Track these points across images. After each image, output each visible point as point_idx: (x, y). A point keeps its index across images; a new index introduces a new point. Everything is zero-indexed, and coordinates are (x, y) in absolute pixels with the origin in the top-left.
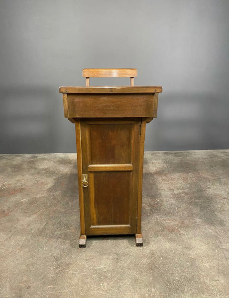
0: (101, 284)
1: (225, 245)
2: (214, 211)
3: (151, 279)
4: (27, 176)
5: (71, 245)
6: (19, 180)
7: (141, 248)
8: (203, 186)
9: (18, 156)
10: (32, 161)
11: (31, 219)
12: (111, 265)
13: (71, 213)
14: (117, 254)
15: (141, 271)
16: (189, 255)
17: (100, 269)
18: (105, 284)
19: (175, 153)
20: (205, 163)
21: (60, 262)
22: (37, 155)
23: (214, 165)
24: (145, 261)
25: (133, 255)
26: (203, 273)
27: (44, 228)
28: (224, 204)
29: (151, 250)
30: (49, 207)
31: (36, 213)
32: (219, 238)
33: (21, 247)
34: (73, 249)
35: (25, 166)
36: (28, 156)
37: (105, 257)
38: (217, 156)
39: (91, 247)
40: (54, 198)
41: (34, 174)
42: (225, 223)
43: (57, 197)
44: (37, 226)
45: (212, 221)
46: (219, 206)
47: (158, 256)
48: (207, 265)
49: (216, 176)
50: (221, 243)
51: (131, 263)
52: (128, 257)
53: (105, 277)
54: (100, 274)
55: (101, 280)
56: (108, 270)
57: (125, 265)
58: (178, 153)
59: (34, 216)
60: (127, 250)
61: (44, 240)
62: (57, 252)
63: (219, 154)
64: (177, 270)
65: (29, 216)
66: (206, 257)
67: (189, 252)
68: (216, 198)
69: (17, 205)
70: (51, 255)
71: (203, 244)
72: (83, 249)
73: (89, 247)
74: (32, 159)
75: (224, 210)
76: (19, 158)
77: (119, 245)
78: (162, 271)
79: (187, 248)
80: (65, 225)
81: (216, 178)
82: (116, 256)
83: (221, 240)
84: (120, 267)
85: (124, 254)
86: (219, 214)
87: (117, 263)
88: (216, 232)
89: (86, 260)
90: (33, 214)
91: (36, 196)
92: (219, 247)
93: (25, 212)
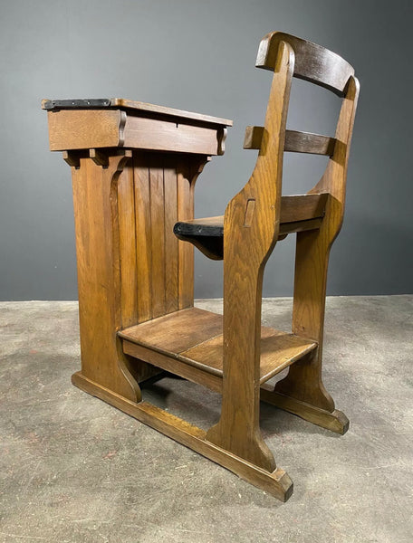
1: (386, 461)
2: (357, 396)
12: (112, 514)
13: (38, 404)
14: (132, 490)
15: (187, 527)
17: (80, 526)
23: (352, 319)
24: (197, 502)
25: (171, 489)
29: (214, 478)
37: (99, 496)
38: (357, 305)
40: (8, 378)
42: (382, 417)
43: (13, 375)
47: (231, 490)
48: (348, 506)
49: (357, 337)
50: (376, 456)
51: (164, 507)
52: (158, 493)
54: (79, 536)
56: (103, 528)
57: (149, 512)
60: (160, 477)
64: (277, 521)
66: (343, 488)
67: (304, 479)
68: (360, 373)
71: (337, 461)
75: (378, 394)
78: (240, 524)
79: (300, 470)
80: (18, 429)
82: (127, 494)
83: (376, 452)
84: (134, 518)
85: (149, 488)
86: (368, 401)
87: (128, 508)
88: (364, 436)
89: (51, 505)
92: (374, 466)
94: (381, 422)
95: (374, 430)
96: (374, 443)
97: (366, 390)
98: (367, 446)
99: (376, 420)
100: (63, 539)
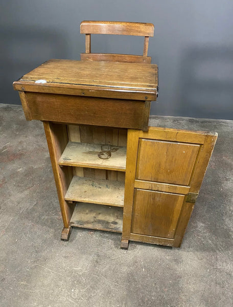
0: (73, 290)
1: (221, 264)
2: (223, 215)
3: (125, 293)
4: (30, 137)
5: (55, 235)
6: (21, 143)
7: (125, 251)
8: (221, 176)
11: (22, 195)
12: (88, 268)
14: (98, 256)
15: (117, 282)
16: (176, 270)
17: (76, 271)
18: (77, 291)
19: (202, 122)
21: (39, 254)
24: (125, 269)
25: (114, 259)
26: (184, 297)
27: (33, 209)
29: (135, 257)
30: (44, 182)
31: (29, 188)
32: (217, 253)
33: (6, 230)
34: (55, 241)
37: (84, 256)
39: (74, 241)
41: (38, 135)
42: (230, 233)
44: (27, 206)
45: (217, 229)
47: (141, 265)
48: (191, 287)
50: (217, 260)
51: (110, 269)
52: (108, 260)
53: (79, 282)
54: (75, 277)
55: (73, 285)
56: (84, 274)
57: (103, 270)
58: (206, 122)
59: (26, 192)
60: (111, 251)
61: (30, 224)
62: (39, 242)
64: (156, 288)
65: (22, 192)
66: (193, 276)
67: (176, 266)
69: (14, 174)
70: (33, 245)
71: (196, 258)
72: (66, 243)
73: (72, 241)
77: (104, 244)
78: (140, 286)
79: (175, 260)
82: (96, 257)
83: (218, 257)
84: (97, 272)
85: (105, 256)
86: (227, 220)
87: (95, 266)
88: (216, 245)
89: (65, 257)
90: (26, 189)
91: (33, 166)
92: (213, 266)
93: (18, 186)
94: (229, 236)
95: (223, 242)
96: (219, 251)
97: (230, 210)
98: (215, 251)
99: (226, 234)
100: (68, 276)
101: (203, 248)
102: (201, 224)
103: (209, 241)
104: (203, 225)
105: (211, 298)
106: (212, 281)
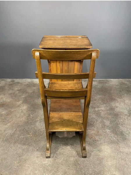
1: (122, 149)
2: (118, 124)
3: (75, 172)
4: (7, 95)
5: (29, 146)
6: (2, 98)
8: (113, 105)
9: (3, 80)
10: (11, 84)
11: (6, 126)
12: (51, 161)
13: (31, 123)
15: (69, 166)
16: (99, 155)
17: (44, 164)
19: (99, 81)
20: (116, 89)
21: (21, 158)
22: (14, 80)
23: (122, 90)
24: (72, 159)
25: (66, 154)
26: (107, 169)
27: (14, 133)
28: (125, 119)
30: (19, 118)
31: (10, 122)
34: (30, 149)
35: (6, 88)
36: (9, 80)
38: (124, 84)
39: (41, 148)
40: (22, 112)
42: (124, 133)
43: (23, 111)
44: (10, 132)
45: (116, 132)
46: (122, 121)
48: (109, 163)
49: (122, 99)
50: (120, 147)
51: (64, 160)
52: (62, 156)
53: (47, 170)
54: (44, 167)
55: (44, 172)
56: (50, 165)
57: (60, 161)
58: (101, 81)
62: (20, 151)
63: (126, 82)
64: (91, 166)
65: (6, 124)
66: (109, 157)
67: (99, 153)
68: (120, 115)
70: (16, 153)
71: (109, 148)
72: (36, 149)
73: (39, 148)
74: (11, 83)
75: (124, 124)
76: (3, 82)
77: (58, 147)
78: (82, 167)
79: (99, 150)
80: (27, 131)
81: (122, 100)
84: (57, 163)
85: (60, 154)
86: (121, 126)
87: (55, 160)
88: (118, 140)
89: (37, 157)
90: (8, 123)
91: (11, 110)
92: (118, 151)
93: (3, 121)
94: (123, 135)
95: (121, 138)
96: (120, 142)
97: (121, 122)
98: (118, 143)
99: (122, 134)
100: (40, 168)
101: (112, 142)
102: (108, 130)
103: (114, 138)
104: (109, 130)
105: (121, 167)
106: (119, 158)
